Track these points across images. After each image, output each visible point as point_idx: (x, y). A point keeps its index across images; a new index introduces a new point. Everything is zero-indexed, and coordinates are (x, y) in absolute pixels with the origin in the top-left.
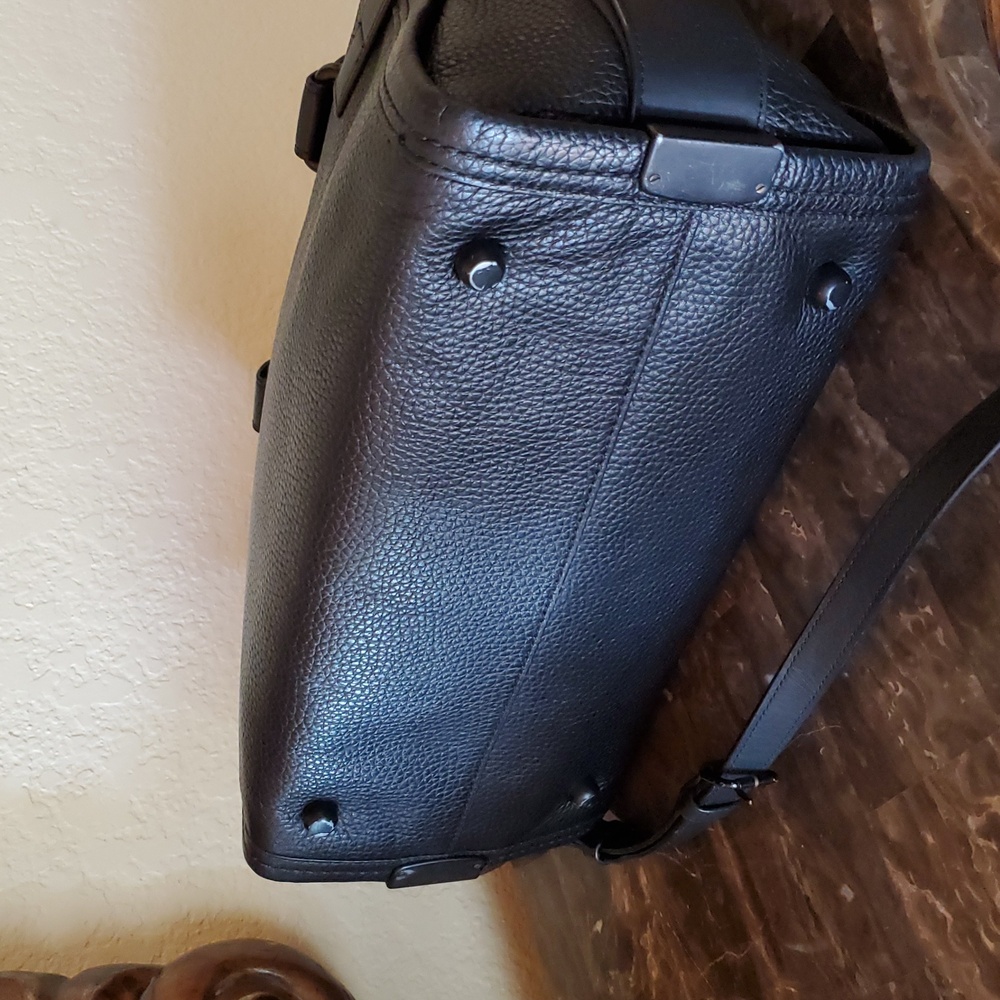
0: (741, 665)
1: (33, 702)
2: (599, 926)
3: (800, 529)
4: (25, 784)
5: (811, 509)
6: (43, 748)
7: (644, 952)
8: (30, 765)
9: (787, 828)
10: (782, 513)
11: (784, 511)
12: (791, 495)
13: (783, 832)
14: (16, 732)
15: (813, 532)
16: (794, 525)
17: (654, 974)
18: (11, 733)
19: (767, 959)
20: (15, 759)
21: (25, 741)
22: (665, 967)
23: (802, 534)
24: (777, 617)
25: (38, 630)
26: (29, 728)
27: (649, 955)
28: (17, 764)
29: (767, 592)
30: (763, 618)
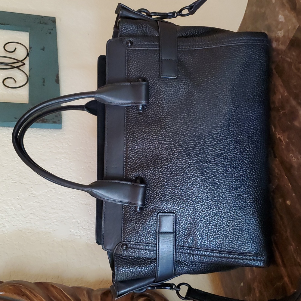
0: (280, 200)
1: (89, 220)
2: (242, 284)
3: (295, 159)
4: (86, 241)
5: (297, 153)
6: (91, 232)
7: (254, 289)
8: (87, 236)
9: (293, 243)
10: (290, 156)
11: (291, 155)
12: (292, 150)
13: (292, 245)
14: (84, 228)
15: (298, 159)
16: (293, 158)
17: (257, 295)
18: (83, 228)
19: (288, 283)
20: (84, 234)
21: (86, 230)
22: (260, 292)
23: (295, 160)
24: (290, 185)
25: (91, 202)
26: (88, 227)
27: (256, 289)
28: (84, 236)
29: (287, 178)
30: (286, 186)
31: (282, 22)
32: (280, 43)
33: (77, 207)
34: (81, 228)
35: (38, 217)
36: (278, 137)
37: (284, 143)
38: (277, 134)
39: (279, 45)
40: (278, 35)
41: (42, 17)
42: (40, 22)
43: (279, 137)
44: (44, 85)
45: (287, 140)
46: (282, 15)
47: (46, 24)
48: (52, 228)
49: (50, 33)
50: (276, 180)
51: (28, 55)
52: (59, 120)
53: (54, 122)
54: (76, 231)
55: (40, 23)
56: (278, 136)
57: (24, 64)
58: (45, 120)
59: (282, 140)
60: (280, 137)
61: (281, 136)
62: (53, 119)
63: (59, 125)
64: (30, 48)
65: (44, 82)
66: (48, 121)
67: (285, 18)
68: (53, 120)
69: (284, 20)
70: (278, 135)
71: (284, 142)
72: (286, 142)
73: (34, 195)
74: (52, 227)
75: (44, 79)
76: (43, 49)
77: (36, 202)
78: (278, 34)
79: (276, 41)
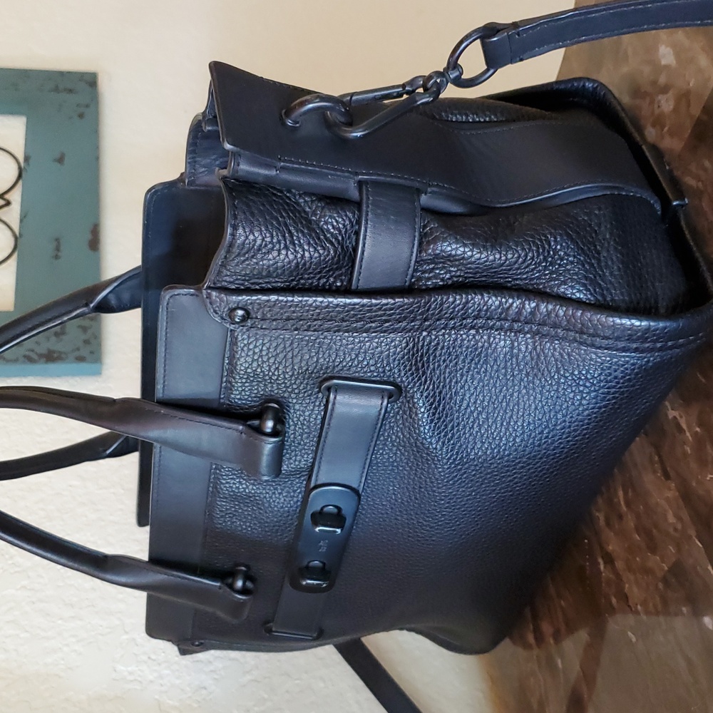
0: (684, 610)
4: (157, 697)
8: (161, 682)
10: (708, 478)
11: (709, 476)
18: (149, 658)
20: (151, 677)
24: (710, 567)
28: (151, 682)
29: (701, 545)
30: (698, 568)
31: (667, 67)
32: (666, 129)
33: (135, 597)
34: (145, 658)
35: (27, 631)
36: (670, 417)
37: (690, 438)
38: (669, 407)
39: (662, 137)
40: (659, 106)
41: (62, 74)
42: (57, 87)
43: (675, 417)
44: (57, 257)
45: (698, 429)
46: (667, 46)
47: (70, 91)
48: (62, 662)
49: (81, 116)
50: (671, 548)
51: (20, 176)
52: (92, 353)
53: (81, 359)
54: (129, 669)
55: (57, 90)
56: (672, 414)
57: (8, 203)
58: (55, 355)
59: (684, 426)
60: (678, 417)
61: (681, 417)
62: (78, 349)
63: (93, 366)
64: (27, 159)
65: (58, 249)
66: (63, 356)
67: (677, 55)
68: (77, 354)
69: (675, 62)
70: (672, 410)
71: (688, 434)
72: (695, 435)
73: (17, 569)
74: (63, 659)
75: (57, 240)
76: (60, 160)
77: (24, 587)
78: (659, 102)
79: (654, 126)
